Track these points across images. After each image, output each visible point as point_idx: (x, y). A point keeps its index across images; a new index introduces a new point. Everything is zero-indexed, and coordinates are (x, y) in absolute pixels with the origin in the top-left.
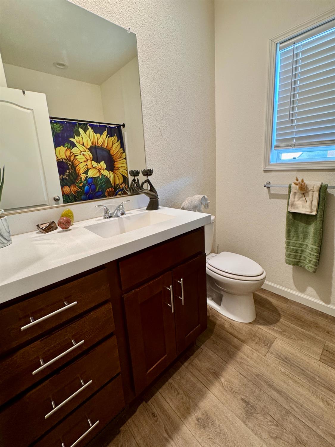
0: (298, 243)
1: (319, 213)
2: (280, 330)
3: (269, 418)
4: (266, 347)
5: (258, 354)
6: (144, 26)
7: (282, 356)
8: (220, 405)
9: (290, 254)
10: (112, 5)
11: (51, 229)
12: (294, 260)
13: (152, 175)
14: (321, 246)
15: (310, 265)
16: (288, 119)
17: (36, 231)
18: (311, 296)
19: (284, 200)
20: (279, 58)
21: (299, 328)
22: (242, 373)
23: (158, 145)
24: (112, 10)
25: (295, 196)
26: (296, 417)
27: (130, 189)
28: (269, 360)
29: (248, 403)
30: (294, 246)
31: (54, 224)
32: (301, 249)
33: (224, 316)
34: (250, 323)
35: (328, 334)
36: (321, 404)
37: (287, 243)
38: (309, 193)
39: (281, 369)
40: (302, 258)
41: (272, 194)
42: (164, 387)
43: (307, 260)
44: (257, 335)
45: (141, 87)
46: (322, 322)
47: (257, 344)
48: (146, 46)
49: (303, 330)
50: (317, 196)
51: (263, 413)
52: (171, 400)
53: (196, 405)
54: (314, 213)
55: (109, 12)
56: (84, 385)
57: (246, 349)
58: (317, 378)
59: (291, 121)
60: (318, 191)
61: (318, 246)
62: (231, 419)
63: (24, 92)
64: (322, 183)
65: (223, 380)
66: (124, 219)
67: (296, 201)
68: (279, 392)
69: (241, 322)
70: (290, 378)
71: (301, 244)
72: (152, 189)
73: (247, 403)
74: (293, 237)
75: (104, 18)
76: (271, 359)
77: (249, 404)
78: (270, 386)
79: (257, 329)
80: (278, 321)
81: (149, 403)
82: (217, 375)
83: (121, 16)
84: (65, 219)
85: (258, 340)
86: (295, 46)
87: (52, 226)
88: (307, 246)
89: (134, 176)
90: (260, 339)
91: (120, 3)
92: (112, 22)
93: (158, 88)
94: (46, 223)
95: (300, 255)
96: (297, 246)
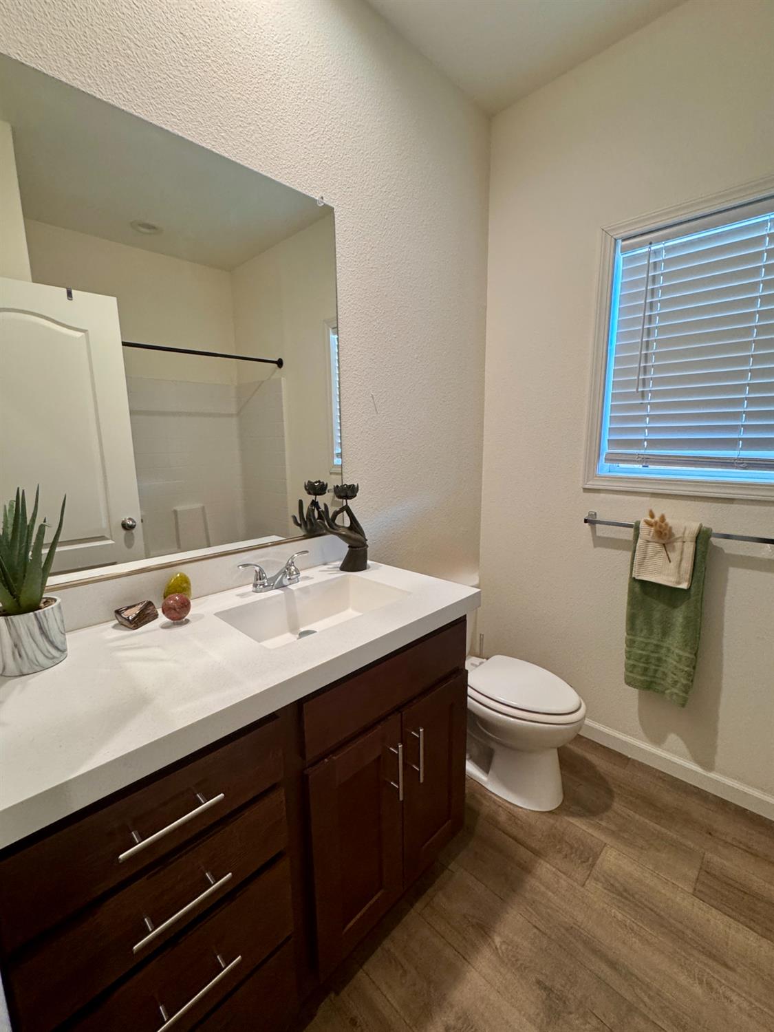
0: (652, 643)
1: (694, 585)
2: (613, 827)
3: (594, 1022)
4: (584, 865)
5: (569, 880)
6: (351, 190)
7: (617, 885)
8: (493, 997)
9: (633, 665)
10: (289, 152)
11: (147, 619)
12: (642, 678)
13: (355, 496)
14: (697, 651)
15: (675, 690)
16: (635, 390)
17: (111, 620)
18: (675, 753)
19: (624, 552)
20: (620, 267)
21: (651, 824)
22: (537, 925)
23: (367, 430)
24: (290, 161)
25: (647, 547)
26: (646, 1019)
27: (305, 523)
28: (592, 895)
29: (551, 989)
30: (642, 650)
31: (151, 608)
32: (656, 655)
33: (496, 795)
34: (550, 812)
35: (709, 836)
36: (698, 990)
37: (628, 643)
38: (675, 544)
39: (617, 913)
40: (659, 675)
41: (599, 537)
42: (373, 959)
43: (669, 680)
44: (566, 838)
45: (339, 313)
46: (696, 809)
47: (565, 859)
48: (352, 230)
49: (658, 827)
50: (692, 553)
51: (581, 1010)
52: (390, 987)
53: (443, 997)
54: (684, 586)
55: (284, 166)
56: (225, 968)
57: (545, 869)
58: (688, 932)
59: (640, 394)
60: (691, 541)
61: (691, 653)
62: (516, 1028)
63: (69, 294)
64: (701, 526)
65: (498, 940)
66: (296, 594)
67: (648, 557)
68: (613, 965)
69: (532, 811)
70: (635, 933)
71: (657, 646)
72: (355, 526)
73: (548, 990)
74: (642, 630)
75: (273, 178)
76: (595, 892)
77: (552, 991)
78: (595, 952)
79: (565, 826)
80: (607, 807)
81: (344, 994)
82: (484, 930)
83: (305, 173)
84: (177, 598)
85: (569, 851)
86: (652, 248)
87: (149, 612)
88: (669, 650)
89: (316, 494)
90: (572, 848)
91: (305, 146)
92: (288, 184)
93: (373, 315)
94: (134, 606)
95: (654, 667)
96: (649, 648)
